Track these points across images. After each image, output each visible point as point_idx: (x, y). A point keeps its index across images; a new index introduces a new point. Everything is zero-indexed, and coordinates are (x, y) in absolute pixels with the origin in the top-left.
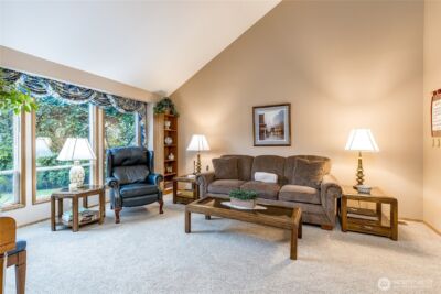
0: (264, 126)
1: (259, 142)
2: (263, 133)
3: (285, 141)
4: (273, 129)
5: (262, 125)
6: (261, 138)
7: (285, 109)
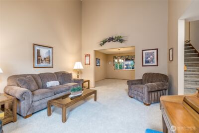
0: (40, 56)
1: (37, 65)
2: (39, 61)
3: (51, 65)
4: (45, 59)
5: (39, 56)
6: (38, 63)
7: (51, 49)
